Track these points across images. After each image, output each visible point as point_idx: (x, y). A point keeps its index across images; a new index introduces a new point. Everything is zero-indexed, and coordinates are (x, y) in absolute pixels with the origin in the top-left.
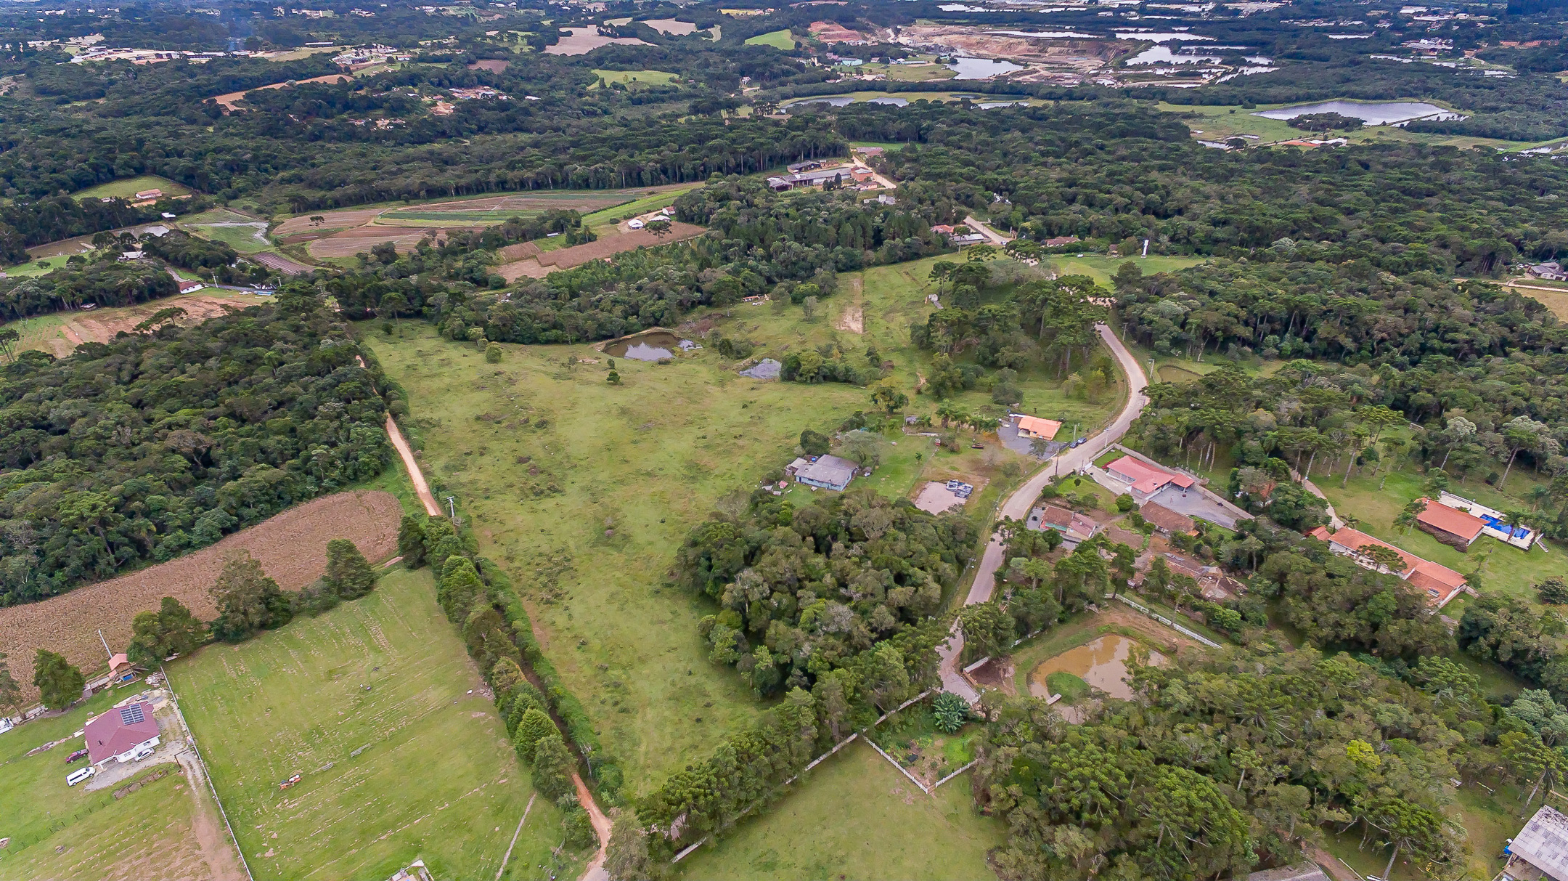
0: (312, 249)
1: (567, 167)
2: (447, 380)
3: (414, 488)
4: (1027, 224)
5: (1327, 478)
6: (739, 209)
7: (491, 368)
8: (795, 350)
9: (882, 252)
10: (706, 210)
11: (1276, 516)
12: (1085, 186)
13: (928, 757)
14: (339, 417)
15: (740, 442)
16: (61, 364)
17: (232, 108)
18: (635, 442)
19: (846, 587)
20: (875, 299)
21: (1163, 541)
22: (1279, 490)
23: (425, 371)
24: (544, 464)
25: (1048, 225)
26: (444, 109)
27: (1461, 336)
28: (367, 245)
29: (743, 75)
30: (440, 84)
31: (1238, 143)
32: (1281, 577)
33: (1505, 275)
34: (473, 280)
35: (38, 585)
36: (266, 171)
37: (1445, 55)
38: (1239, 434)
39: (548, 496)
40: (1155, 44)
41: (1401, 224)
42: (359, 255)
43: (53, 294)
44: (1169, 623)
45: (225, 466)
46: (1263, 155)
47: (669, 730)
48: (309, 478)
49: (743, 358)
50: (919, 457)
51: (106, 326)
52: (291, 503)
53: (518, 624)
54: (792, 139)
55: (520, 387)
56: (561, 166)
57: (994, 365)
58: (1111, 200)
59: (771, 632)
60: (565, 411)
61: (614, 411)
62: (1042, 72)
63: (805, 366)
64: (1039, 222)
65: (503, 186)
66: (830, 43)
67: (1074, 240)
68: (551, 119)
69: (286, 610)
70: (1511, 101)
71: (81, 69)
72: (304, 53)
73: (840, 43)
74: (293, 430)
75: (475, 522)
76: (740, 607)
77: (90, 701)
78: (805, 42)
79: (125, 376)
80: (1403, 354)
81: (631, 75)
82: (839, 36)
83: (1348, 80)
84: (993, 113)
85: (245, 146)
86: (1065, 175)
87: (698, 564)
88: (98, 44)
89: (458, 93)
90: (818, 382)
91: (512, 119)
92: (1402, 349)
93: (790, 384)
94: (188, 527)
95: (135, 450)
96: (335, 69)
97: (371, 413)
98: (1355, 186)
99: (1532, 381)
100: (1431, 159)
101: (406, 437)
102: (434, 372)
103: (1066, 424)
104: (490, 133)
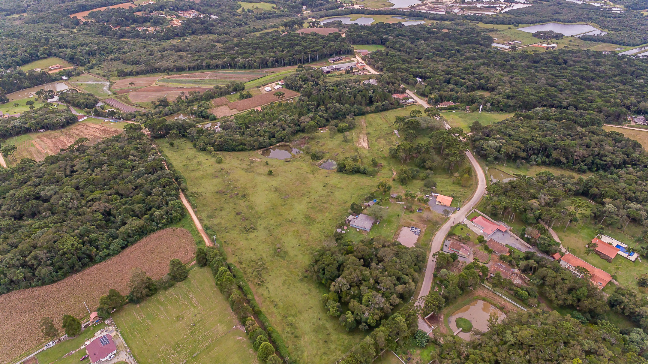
0: (132, 97)
1: (236, 60)
2: (201, 173)
3: (196, 228)
4: (432, 96)
5: (558, 227)
6: (312, 86)
7: (218, 166)
8: (342, 157)
9: (373, 107)
10: (298, 85)
12: (454, 75)
13: (415, 359)
14: (162, 194)
15: (326, 206)
16: (39, 166)
17: (84, 20)
18: (283, 205)
19: (379, 284)
20: (371, 130)
21: (496, 257)
22: (542, 238)
23: (191, 168)
24: (247, 216)
25: (440, 96)
26: (177, 23)
27: (608, 159)
28: (155, 97)
29: (303, 5)
30: (173, 10)
31: (514, 48)
32: (543, 278)
33: (624, 123)
34: (203, 117)
35: (53, 278)
36: (104, 54)
38: (525, 211)
39: (251, 231)
41: (583, 99)
42: (152, 102)
43: (27, 126)
44: (501, 295)
45: (119, 218)
46: (524, 56)
47: (315, 345)
48: (153, 223)
49: (320, 159)
50: (398, 216)
52: (146, 234)
53: (249, 296)
54: (330, 47)
55: (232, 176)
56: (233, 59)
57: (423, 167)
58: (465, 83)
59: (351, 305)
60: (252, 189)
61: (272, 189)
62: (429, 4)
63: (348, 167)
64: (437, 95)
65: (209, 67)
67: (451, 104)
68: (223, 28)
69: (155, 289)
70: (624, 26)
74: (144, 201)
75: (224, 244)
76: (339, 293)
77: (85, 332)
79: (68, 173)
80: (585, 165)
81: (256, 5)
83: (557, 13)
85: (93, 42)
86: (445, 68)
87: (320, 272)
89: (181, 13)
90: (353, 174)
91: (206, 28)
92: (585, 163)
93: (341, 174)
94: (108, 247)
95: (80, 210)
97: (174, 192)
99: (636, 183)
100: (593, 59)
101: (189, 201)
102: (196, 168)
103: (455, 199)
104: (197, 34)
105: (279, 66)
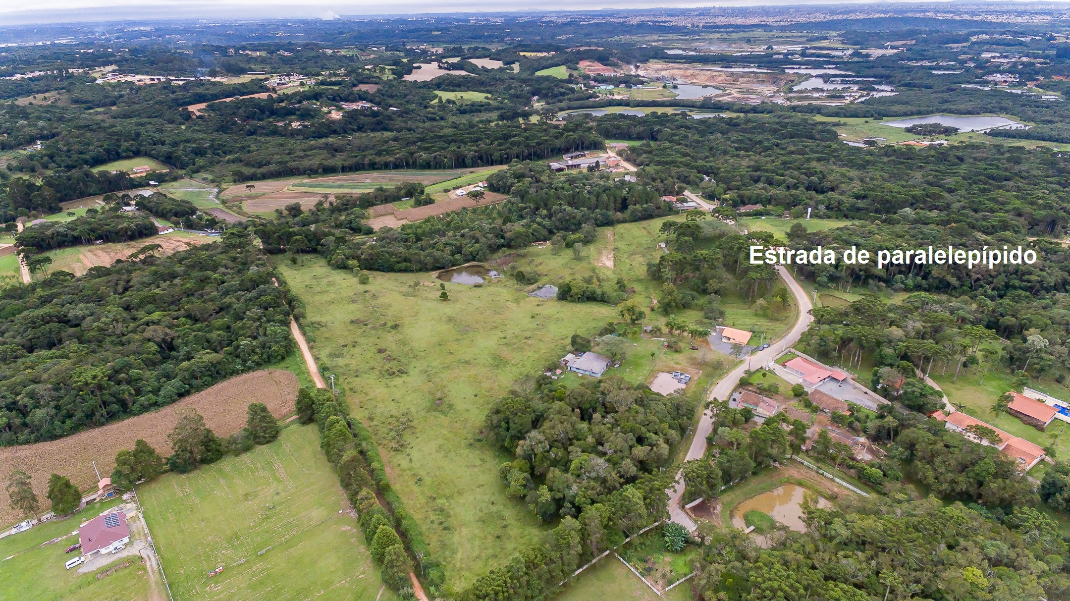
0: (247, 206)
1: (416, 155)
2: (332, 296)
3: (307, 368)
4: (727, 196)
5: (941, 376)
6: (530, 183)
7: (362, 288)
8: (568, 279)
9: (628, 213)
10: (508, 184)
11: (907, 402)
12: (767, 171)
13: (660, 570)
14: (259, 319)
15: (529, 342)
16: (79, 280)
17: (198, 114)
18: (457, 340)
19: (602, 445)
20: (622, 245)
21: (825, 418)
22: (908, 384)
23: (318, 289)
24: (395, 354)
25: (741, 197)
26: (336, 115)
27: (1034, 278)
28: (282, 204)
29: (534, 95)
30: (334, 99)
31: (871, 143)
32: (911, 446)
33: (1063, 235)
34: (352, 229)
35: (55, 429)
36: (218, 154)
37: (1013, 85)
38: (879, 344)
39: (398, 376)
40: (812, 76)
41: (988, 200)
42: (277, 211)
43: (76, 234)
44: (831, 477)
45: (183, 350)
46: (889, 151)
47: (477, 543)
48: (238, 360)
49: (532, 284)
50: (653, 355)
51: (109, 255)
52: (225, 377)
53: (375, 465)
54: (567, 137)
55: (381, 301)
56: (412, 154)
57: (705, 292)
58: (784, 181)
59: (550, 475)
60: (410, 318)
61: (443, 319)
62: (736, 95)
63: (574, 290)
64: (735, 195)
65: (373, 166)
66: (592, 74)
67: (759, 207)
68: (406, 122)
69: (219, 451)
70: (1061, 116)
71: (102, 87)
72: (246, 79)
73: (599, 75)
74: (229, 327)
75: (348, 393)
76: (529, 457)
77: (86, 510)
78: (575, 73)
79: (120, 288)
80: (993, 289)
81: (459, 94)
82: (598, 70)
83: (946, 102)
84: (702, 122)
85: (205, 139)
86: (752, 163)
87: (500, 426)
88: (114, 71)
89: (345, 105)
90: (583, 301)
91: (380, 123)
92: (992, 285)
93: (564, 303)
94: (156, 391)
95: (124, 339)
96: (267, 90)
97: (281, 317)
98: (955, 173)
100: (1007, 155)
101: (304, 334)
102: (324, 290)
103: (756, 334)
104: (365, 132)
105: (483, 166)
